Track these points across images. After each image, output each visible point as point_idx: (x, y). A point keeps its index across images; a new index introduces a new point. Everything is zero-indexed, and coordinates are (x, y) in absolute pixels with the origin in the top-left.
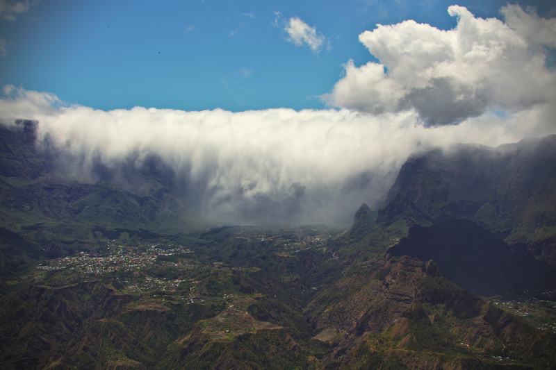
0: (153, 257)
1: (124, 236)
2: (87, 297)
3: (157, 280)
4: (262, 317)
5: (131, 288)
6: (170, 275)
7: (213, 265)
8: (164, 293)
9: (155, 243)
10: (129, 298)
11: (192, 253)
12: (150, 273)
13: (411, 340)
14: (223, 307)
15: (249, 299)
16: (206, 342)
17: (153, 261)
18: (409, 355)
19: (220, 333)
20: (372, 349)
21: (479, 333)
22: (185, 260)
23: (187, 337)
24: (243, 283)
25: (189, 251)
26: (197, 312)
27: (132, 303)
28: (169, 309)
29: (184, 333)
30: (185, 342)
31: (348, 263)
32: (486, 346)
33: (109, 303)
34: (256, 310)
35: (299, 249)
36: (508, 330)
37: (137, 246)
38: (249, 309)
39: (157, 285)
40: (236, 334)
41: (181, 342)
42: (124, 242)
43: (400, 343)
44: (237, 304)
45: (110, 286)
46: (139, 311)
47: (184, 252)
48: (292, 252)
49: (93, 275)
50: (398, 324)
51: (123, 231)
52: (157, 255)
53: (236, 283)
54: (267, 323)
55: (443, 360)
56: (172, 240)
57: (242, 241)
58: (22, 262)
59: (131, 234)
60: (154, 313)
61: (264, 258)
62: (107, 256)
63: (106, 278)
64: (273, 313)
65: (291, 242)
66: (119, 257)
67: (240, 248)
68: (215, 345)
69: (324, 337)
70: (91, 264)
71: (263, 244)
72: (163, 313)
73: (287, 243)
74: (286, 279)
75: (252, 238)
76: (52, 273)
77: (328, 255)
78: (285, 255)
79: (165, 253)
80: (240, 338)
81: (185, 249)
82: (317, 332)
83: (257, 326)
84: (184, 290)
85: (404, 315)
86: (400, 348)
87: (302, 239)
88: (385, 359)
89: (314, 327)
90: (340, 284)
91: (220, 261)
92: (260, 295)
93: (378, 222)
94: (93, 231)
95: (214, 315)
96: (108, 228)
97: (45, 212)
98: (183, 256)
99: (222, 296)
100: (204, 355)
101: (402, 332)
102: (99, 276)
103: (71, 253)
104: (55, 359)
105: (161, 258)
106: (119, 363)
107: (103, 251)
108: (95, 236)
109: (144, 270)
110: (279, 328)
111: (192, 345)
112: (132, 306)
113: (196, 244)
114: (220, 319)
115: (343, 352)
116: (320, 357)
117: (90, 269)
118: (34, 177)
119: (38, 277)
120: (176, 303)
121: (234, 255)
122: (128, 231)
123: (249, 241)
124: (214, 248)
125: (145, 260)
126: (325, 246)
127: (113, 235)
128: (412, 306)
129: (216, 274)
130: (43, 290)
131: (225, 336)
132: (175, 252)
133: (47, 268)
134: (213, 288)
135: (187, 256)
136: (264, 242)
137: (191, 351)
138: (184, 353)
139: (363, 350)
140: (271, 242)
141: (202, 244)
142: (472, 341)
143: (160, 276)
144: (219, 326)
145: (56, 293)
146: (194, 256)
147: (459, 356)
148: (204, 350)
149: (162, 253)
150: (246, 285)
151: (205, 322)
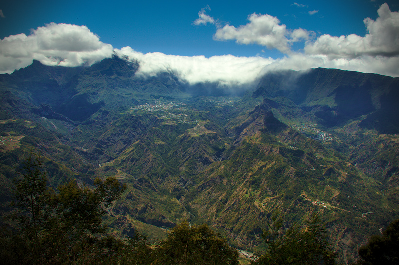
0: (171, 106)
1: (161, 98)
2: (148, 119)
3: (172, 114)
4: (209, 129)
5: (164, 117)
6: (177, 113)
7: (192, 110)
8: (175, 119)
9: (172, 101)
10: (162, 120)
12: (170, 112)
13: (262, 139)
14: (196, 125)
15: (205, 122)
16: (189, 137)
17: (171, 108)
18: (261, 144)
19: (194, 134)
20: (248, 142)
21: (286, 138)
22: (183, 108)
23: (182, 135)
24: (203, 116)
25: (184, 104)
26: (187, 126)
28: (177, 125)
29: (182, 133)
30: (182, 137)
31: (241, 111)
32: (288, 143)
33: (155, 122)
34: (207, 126)
35: (224, 105)
36: (297, 138)
37: (166, 102)
38: (205, 126)
39: (173, 116)
40: (200, 134)
41: (180, 136)
42: (161, 100)
43: (258, 140)
44: (200, 124)
45: (156, 116)
46: (166, 125)
48: (221, 106)
49: (150, 112)
50: (258, 134)
51: (161, 97)
52: (173, 105)
53: (201, 116)
54: (211, 131)
55: (273, 147)
56: (178, 100)
57: (203, 101)
58: (125, 107)
59: (164, 98)
60: (171, 126)
61: (211, 108)
63: (155, 113)
64: (213, 127)
65: (221, 102)
66: (160, 106)
67: (202, 104)
68: (193, 138)
70: (150, 108)
71: (211, 103)
72: (175, 126)
73: (219, 103)
74: (219, 116)
76: (136, 111)
77: (234, 108)
78: (218, 107)
80: (201, 136)
83: (207, 132)
84: (182, 118)
85: (260, 130)
86: (258, 142)
87: (225, 102)
88: (252, 145)
89: (228, 133)
90: (238, 118)
91: (195, 108)
92: (209, 121)
93: (252, 97)
94: (150, 96)
95: (192, 128)
96: (155, 96)
97: (133, 89)
98: (182, 106)
99: (195, 121)
100: (188, 141)
101: (259, 136)
102: (152, 113)
103: (143, 104)
104: (137, 140)
105: (174, 107)
106: (159, 143)
107: (154, 104)
108: (151, 98)
109: (168, 111)
110: (215, 133)
111: (184, 138)
112: (164, 123)
113: (187, 102)
114: (195, 129)
115: (237, 142)
116: (229, 143)
117: (149, 110)
118: (130, 76)
119: (131, 112)
120: (179, 123)
121: (200, 107)
122: (162, 97)
123: (206, 101)
124: (193, 104)
125: (168, 107)
126: (233, 105)
127: (157, 98)
128: (263, 127)
129: (193, 113)
130: (133, 117)
131: (196, 135)
132: (179, 104)
133: (134, 109)
134: (192, 118)
137: (184, 140)
138: (182, 140)
139: (245, 142)
140: (214, 102)
141: (189, 102)
142: (284, 141)
143: (174, 113)
144: (194, 131)
145: (137, 118)
146: (186, 106)
147: (278, 146)
148: (188, 140)
149: (175, 105)
150: (204, 117)
151: (189, 130)
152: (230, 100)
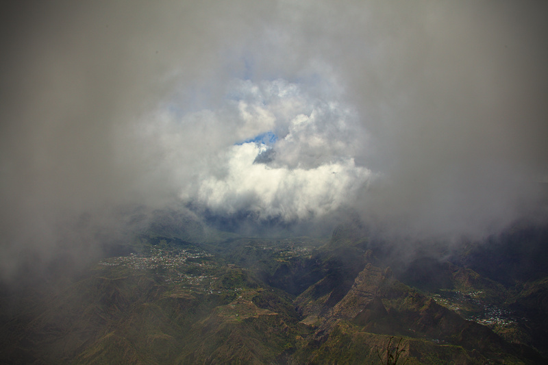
0: (183, 259)
1: (163, 242)
2: (134, 286)
3: (186, 276)
4: (262, 306)
5: (167, 281)
6: (196, 272)
7: (228, 266)
8: (191, 285)
9: (185, 248)
10: (165, 288)
11: (213, 257)
12: (181, 270)
13: (372, 325)
14: (235, 297)
15: (253, 292)
16: (221, 322)
17: (184, 262)
18: (370, 336)
19: (231, 316)
20: (343, 332)
22: (207, 262)
23: (207, 319)
24: (249, 280)
25: (210, 255)
26: (215, 300)
27: (167, 292)
28: (194, 297)
29: (205, 315)
30: (205, 322)
32: (427, 332)
33: (150, 291)
34: (258, 300)
35: (291, 256)
37: (172, 250)
38: (254, 300)
39: (186, 279)
40: (243, 318)
41: (202, 323)
42: (163, 247)
43: (364, 328)
44: (244, 295)
46: (172, 298)
47: (207, 255)
48: (286, 258)
49: (139, 270)
50: (363, 314)
51: (162, 239)
52: (186, 257)
53: (244, 279)
54: (267, 310)
56: (198, 247)
57: (250, 249)
59: (168, 241)
60: (183, 300)
61: (265, 262)
62: (150, 257)
63: (149, 273)
64: (271, 303)
65: (285, 250)
66: (160, 258)
67: (248, 254)
68: (228, 325)
69: (308, 321)
70: (138, 263)
72: (190, 300)
73: (282, 251)
75: (257, 247)
76: (109, 268)
77: (313, 261)
78: (281, 260)
79: (192, 256)
80: (246, 320)
81: (207, 253)
82: (303, 318)
83: (259, 312)
84: (205, 284)
85: (368, 307)
86: (364, 331)
87: (293, 249)
88: (353, 339)
89: (301, 314)
91: (233, 263)
92: (262, 289)
94: (141, 238)
95: (227, 303)
96: (151, 236)
98: (205, 258)
99: (233, 289)
100: (219, 332)
101: (366, 319)
102: (144, 272)
103: (124, 254)
104: (109, 332)
105: (189, 260)
106: (156, 336)
107: (148, 254)
108: (142, 242)
109: (176, 268)
110: (275, 314)
111: (210, 325)
113: (216, 250)
114: (232, 306)
115: (322, 332)
116: (304, 336)
117: (137, 266)
120: (200, 293)
121: (243, 259)
122: (166, 239)
123: (255, 249)
124: (229, 254)
125: (178, 261)
126: (310, 255)
127: (155, 242)
128: (374, 301)
129: (230, 272)
130: (102, 281)
131: (235, 319)
132: (200, 255)
133: (105, 264)
134: (227, 283)
135: (209, 259)
136: (265, 250)
137: (210, 329)
138: (205, 330)
139: (337, 332)
140: (271, 250)
141: (219, 250)
142: (417, 327)
143: (189, 273)
144: (231, 311)
145: (112, 283)
147: (408, 339)
148: (219, 329)
149: (190, 256)
150: (252, 281)
151: (220, 307)
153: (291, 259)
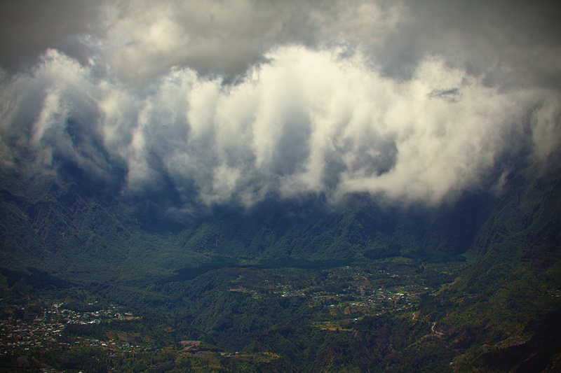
0: (56, 327)
7: (180, 347)
9: (60, 298)
11: (137, 321)
17: (56, 336)
22: (123, 336)
25: (130, 317)
31: (462, 346)
35: (360, 314)
37: (23, 303)
47: (120, 317)
48: (347, 321)
52: (64, 322)
56: (94, 293)
57: (242, 296)
61: (286, 332)
65: (344, 299)
67: (237, 312)
71: (285, 303)
73: (336, 303)
75: (262, 292)
77: (423, 328)
78: (331, 326)
79: (80, 319)
81: (121, 311)
87: (367, 294)
91: (195, 337)
93: (525, 258)
98: (117, 326)
105: (72, 330)
109: (37, 353)
121: (224, 327)
123: (256, 296)
124: (183, 312)
125: (40, 333)
126: (414, 309)
129: (186, 364)
132: (102, 317)
135: (126, 326)
136: (286, 299)
140: (302, 299)
141: (156, 303)
146: (141, 326)
149: (75, 319)
152: (399, 283)
153: (359, 323)
